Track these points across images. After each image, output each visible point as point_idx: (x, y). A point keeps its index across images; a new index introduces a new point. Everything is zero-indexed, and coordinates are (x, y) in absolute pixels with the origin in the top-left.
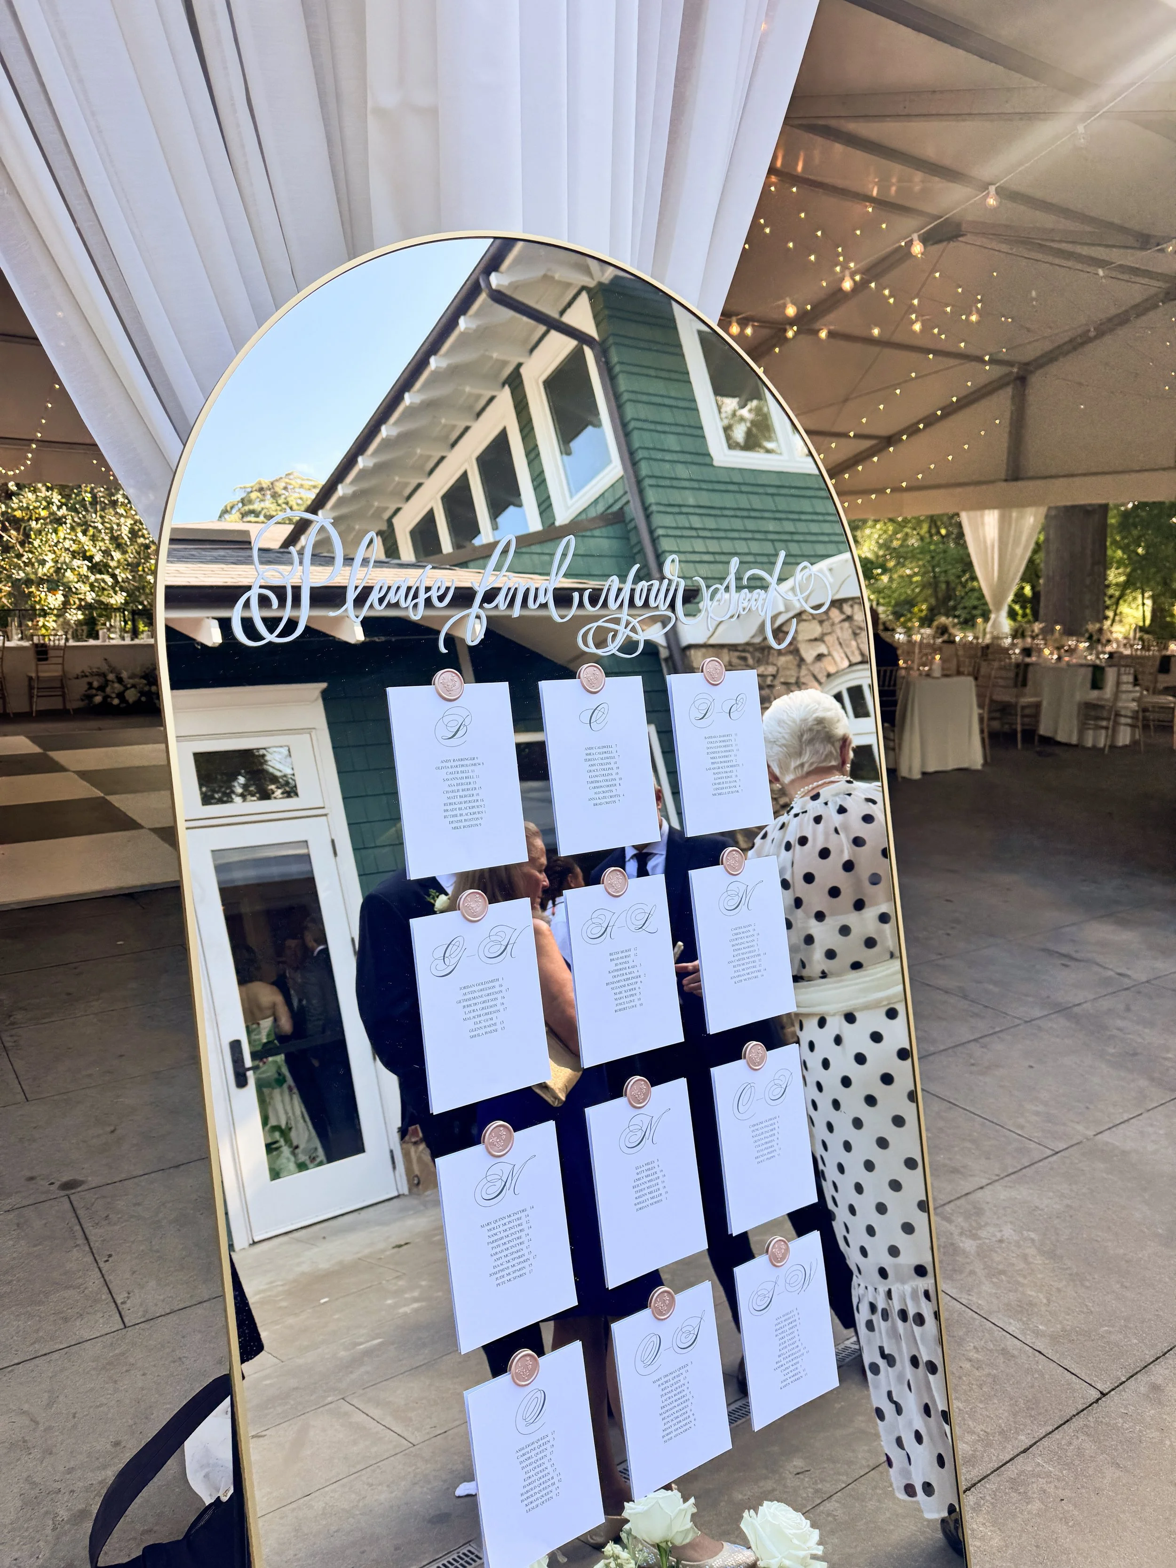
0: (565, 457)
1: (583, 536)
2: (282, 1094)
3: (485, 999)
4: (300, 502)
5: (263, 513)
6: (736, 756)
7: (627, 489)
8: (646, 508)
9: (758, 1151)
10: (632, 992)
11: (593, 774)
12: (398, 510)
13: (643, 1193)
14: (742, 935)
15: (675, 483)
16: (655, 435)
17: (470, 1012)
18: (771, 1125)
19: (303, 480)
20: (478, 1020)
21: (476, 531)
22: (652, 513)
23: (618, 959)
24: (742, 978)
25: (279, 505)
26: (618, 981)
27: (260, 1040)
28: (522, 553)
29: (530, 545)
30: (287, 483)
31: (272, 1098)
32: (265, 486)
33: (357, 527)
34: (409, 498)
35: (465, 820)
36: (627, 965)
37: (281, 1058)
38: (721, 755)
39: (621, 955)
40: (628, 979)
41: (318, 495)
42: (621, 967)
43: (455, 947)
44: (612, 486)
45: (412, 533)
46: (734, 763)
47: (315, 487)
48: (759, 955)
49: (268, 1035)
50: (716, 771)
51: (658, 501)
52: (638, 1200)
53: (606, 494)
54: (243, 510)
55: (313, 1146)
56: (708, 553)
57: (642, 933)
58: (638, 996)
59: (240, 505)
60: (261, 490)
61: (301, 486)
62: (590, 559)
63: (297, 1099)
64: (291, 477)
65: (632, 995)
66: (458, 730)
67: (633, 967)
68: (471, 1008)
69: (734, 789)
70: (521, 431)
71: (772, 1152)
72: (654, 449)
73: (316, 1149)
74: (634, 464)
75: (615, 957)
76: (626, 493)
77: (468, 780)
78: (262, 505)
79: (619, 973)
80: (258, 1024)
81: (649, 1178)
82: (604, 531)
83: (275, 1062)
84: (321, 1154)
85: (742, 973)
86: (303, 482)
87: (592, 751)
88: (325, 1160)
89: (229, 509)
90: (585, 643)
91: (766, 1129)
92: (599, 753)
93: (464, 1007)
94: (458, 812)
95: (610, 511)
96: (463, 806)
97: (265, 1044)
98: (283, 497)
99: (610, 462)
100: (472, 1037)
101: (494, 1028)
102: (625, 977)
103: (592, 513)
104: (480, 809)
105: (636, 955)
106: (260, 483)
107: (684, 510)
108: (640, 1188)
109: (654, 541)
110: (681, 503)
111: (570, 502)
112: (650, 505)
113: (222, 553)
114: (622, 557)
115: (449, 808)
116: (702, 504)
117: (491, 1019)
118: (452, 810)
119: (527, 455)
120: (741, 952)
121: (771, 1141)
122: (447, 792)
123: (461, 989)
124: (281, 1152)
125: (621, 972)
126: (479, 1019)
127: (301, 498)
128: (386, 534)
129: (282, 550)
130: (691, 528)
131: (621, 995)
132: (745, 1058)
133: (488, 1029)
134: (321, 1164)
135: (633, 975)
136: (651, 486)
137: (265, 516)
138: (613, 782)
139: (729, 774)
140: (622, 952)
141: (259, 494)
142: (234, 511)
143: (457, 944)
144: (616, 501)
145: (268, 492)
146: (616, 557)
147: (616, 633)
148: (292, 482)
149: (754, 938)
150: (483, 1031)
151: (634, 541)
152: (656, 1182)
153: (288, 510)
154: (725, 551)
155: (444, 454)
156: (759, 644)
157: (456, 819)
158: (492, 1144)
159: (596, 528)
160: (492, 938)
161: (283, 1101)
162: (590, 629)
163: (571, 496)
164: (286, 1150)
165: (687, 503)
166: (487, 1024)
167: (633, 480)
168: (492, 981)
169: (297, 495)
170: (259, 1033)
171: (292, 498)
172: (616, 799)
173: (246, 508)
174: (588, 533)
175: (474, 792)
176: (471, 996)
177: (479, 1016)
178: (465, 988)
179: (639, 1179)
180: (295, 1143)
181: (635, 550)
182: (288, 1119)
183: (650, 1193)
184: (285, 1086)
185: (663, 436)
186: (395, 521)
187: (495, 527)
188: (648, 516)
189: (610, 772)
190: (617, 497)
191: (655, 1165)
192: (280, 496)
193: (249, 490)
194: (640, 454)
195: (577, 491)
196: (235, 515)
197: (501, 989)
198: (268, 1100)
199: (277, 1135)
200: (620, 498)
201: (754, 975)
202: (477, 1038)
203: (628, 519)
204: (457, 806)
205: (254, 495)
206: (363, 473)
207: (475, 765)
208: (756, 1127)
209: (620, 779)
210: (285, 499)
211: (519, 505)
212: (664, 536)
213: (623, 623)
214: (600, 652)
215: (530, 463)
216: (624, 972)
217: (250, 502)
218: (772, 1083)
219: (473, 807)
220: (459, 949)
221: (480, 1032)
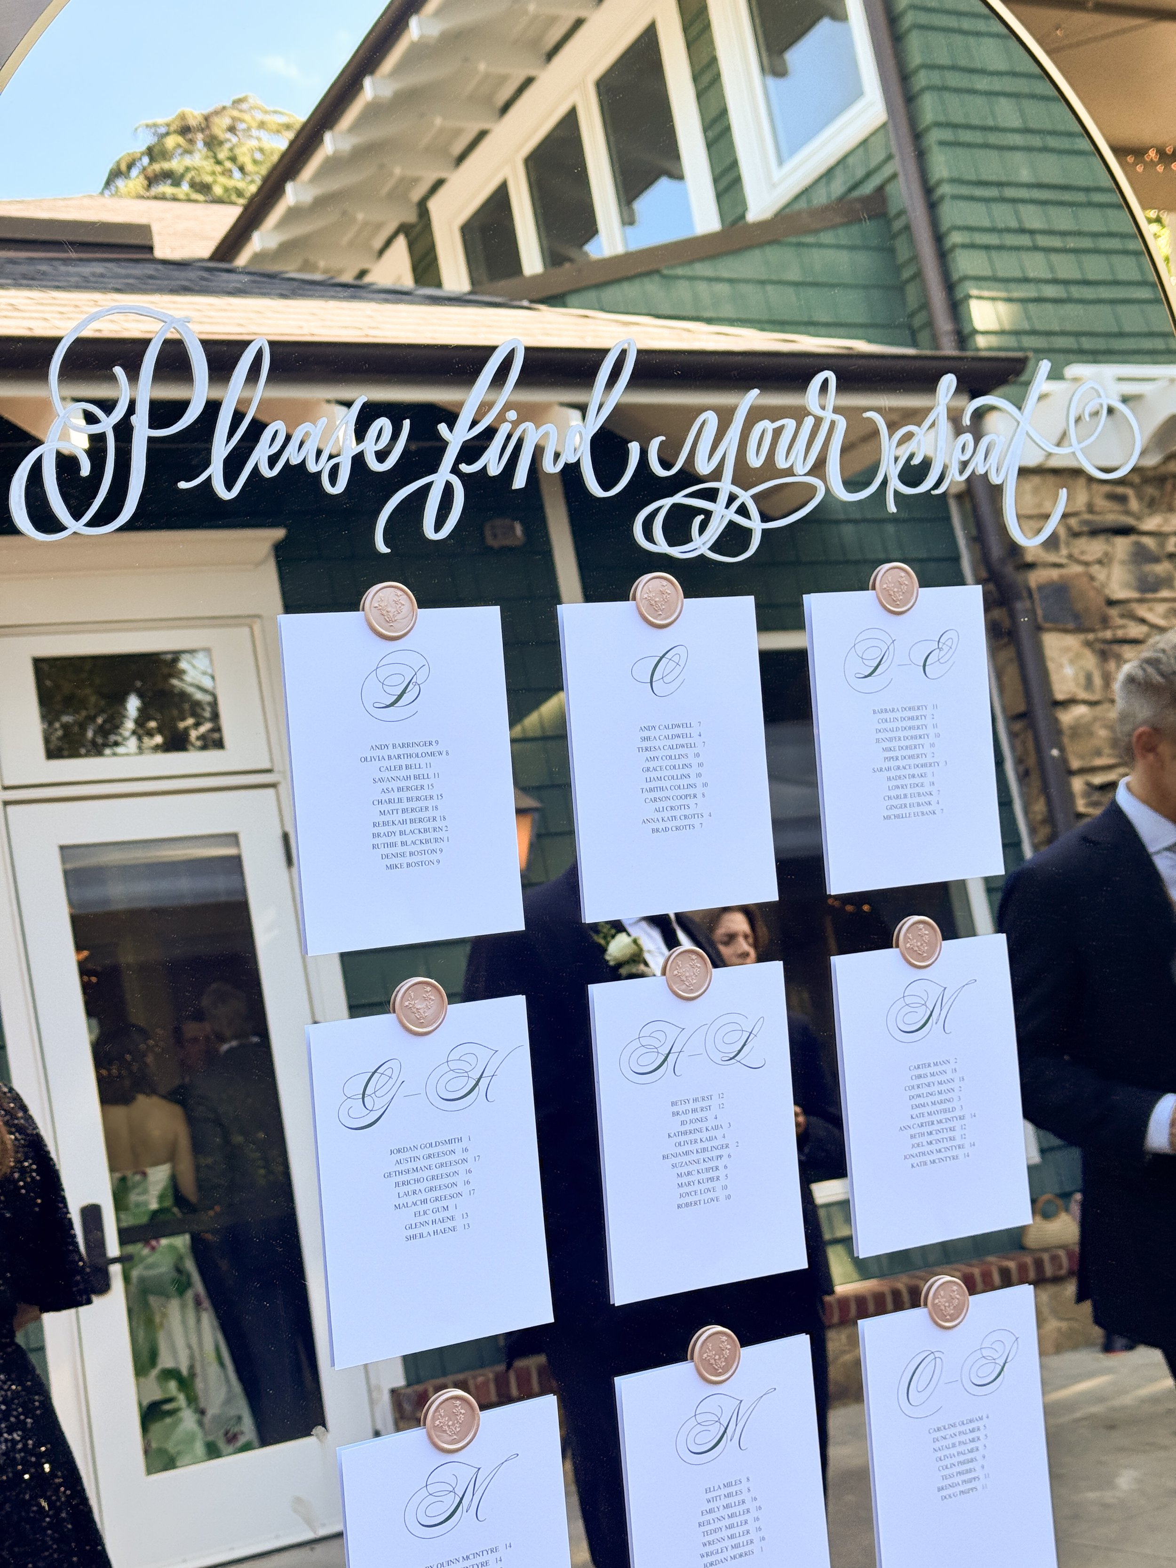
0: (771, 81)
1: (800, 245)
2: (183, 1307)
3: (435, 1172)
4: (258, 156)
5: (188, 177)
6: (932, 745)
7: (894, 150)
8: (928, 190)
9: (944, 1478)
10: (711, 1174)
11: (653, 774)
12: (439, 184)
13: (718, 1535)
14: (930, 1079)
15: (992, 138)
16: (958, 39)
17: (407, 1194)
18: (972, 1431)
19: (266, 112)
20: (421, 1208)
21: (590, 229)
22: (942, 198)
23: (685, 1112)
24: (927, 1158)
25: (219, 162)
26: (687, 1153)
27: (146, 1204)
28: (678, 277)
29: (691, 262)
30: (234, 119)
31: (164, 1315)
32: (193, 123)
33: (360, 216)
34: (461, 159)
35: (411, 854)
36: (703, 1125)
37: (182, 1242)
38: (903, 743)
39: (691, 1106)
40: (704, 1150)
41: (292, 143)
42: (692, 1127)
43: (384, 1079)
44: (864, 142)
45: (466, 230)
46: (929, 760)
47: (288, 127)
48: (962, 1118)
49: (161, 1198)
50: (892, 774)
51: (955, 174)
52: (709, 1549)
53: (851, 161)
54: (150, 171)
55: (233, 1412)
56: (1055, 281)
57: (734, 1066)
58: (723, 1182)
59: (146, 160)
60: (185, 131)
61: (262, 125)
62: (811, 292)
63: (208, 1320)
64: (244, 106)
65: (711, 1179)
66: (404, 692)
67: (716, 1128)
68: (410, 1188)
69: (926, 809)
70: (686, 29)
71: (970, 1481)
72: (954, 68)
73: (239, 1418)
74: (910, 99)
75: (680, 1108)
76: (890, 157)
77: (419, 782)
78: (188, 161)
79: (687, 1138)
80: (144, 1174)
81: (730, 1511)
82: (843, 236)
83: (172, 1248)
84: (248, 1428)
85: (928, 1148)
86: (267, 118)
87: (652, 734)
88: (256, 1442)
89: (123, 167)
90: (648, 535)
91: (963, 1438)
92: (667, 738)
93: (397, 1184)
94: (398, 839)
95: (856, 194)
96: (408, 827)
97: (155, 1213)
98: (227, 146)
99: (859, 93)
100: (408, 1238)
101: (450, 1224)
102: (700, 1146)
103: (821, 198)
104: (437, 835)
105: (721, 1106)
106: (183, 117)
107: (1010, 192)
108: (713, 1527)
109: (943, 255)
110: (1004, 179)
111: (777, 174)
112: (939, 183)
113: (99, 268)
114: (875, 287)
115: (382, 830)
116: (1046, 180)
117: (446, 1209)
118: (387, 835)
119: (695, 78)
120: (924, 1110)
121: (972, 1461)
122: (380, 802)
123: (392, 1152)
124: (180, 1420)
125: (692, 1137)
126: (424, 1207)
127: (261, 150)
128: (414, 233)
129: (211, 265)
130: (1022, 231)
131: (690, 1178)
132: (926, 1305)
133: (440, 1227)
134: (247, 1447)
135: (714, 1143)
136: (942, 143)
137: (193, 185)
138: (691, 791)
139: (917, 780)
140: (696, 1100)
141: (180, 140)
142: (134, 172)
143: (389, 1072)
144: (869, 175)
145: (200, 136)
146: (865, 287)
147: (708, 514)
148: (247, 117)
149: (954, 1085)
150: (431, 1228)
151: (903, 254)
152: (743, 1518)
153: (237, 174)
154: (1090, 277)
155: (532, 73)
156: (1155, 468)
157: (393, 850)
158: (440, 1429)
159: (825, 229)
160: (453, 1065)
161: (184, 1322)
162: (658, 510)
163: (781, 162)
164: (188, 1419)
165: (1013, 179)
166: (438, 1216)
167: (904, 129)
168: (450, 1142)
169: (254, 143)
170: (145, 1192)
171: (244, 149)
172: (695, 821)
173: (157, 167)
174: (810, 239)
175: (429, 803)
176: (410, 1166)
177: (425, 1201)
178: (399, 1151)
179: (711, 1511)
180: (202, 1404)
181: (906, 274)
182: (192, 1357)
183: (732, 1537)
184: (189, 1295)
185: (972, 40)
186: (433, 205)
187: (628, 220)
188: (932, 206)
189: (685, 771)
190: (873, 164)
191: (743, 1487)
192: (221, 143)
193: (163, 130)
194: (922, 80)
195: (794, 150)
196: (135, 182)
197: (465, 1156)
198: (157, 1319)
199: (173, 1385)
200: (878, 168)
201: (950, 1154)
202: (418, 1240)
203: (893, 211)
204: (397, 828)
205: (171, 142)
206: (375, 111)
207: (432, 754)
208: (942, 1433)
209: (705, 785)
210: (231, 150)
211: (678, 176)
212: (964, 246)
213: (723, 498)
214: (676, 552)
215: (700, 95)
216: (698, 1136)
217: (165, 155)
218: (978, 1355)
219: (426, 830)
220: (391, 1082)
221: (424, 1230)
